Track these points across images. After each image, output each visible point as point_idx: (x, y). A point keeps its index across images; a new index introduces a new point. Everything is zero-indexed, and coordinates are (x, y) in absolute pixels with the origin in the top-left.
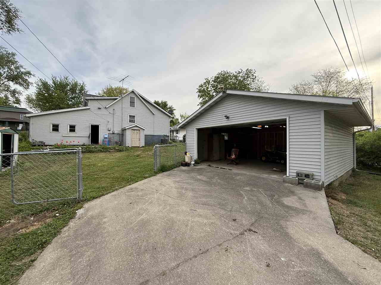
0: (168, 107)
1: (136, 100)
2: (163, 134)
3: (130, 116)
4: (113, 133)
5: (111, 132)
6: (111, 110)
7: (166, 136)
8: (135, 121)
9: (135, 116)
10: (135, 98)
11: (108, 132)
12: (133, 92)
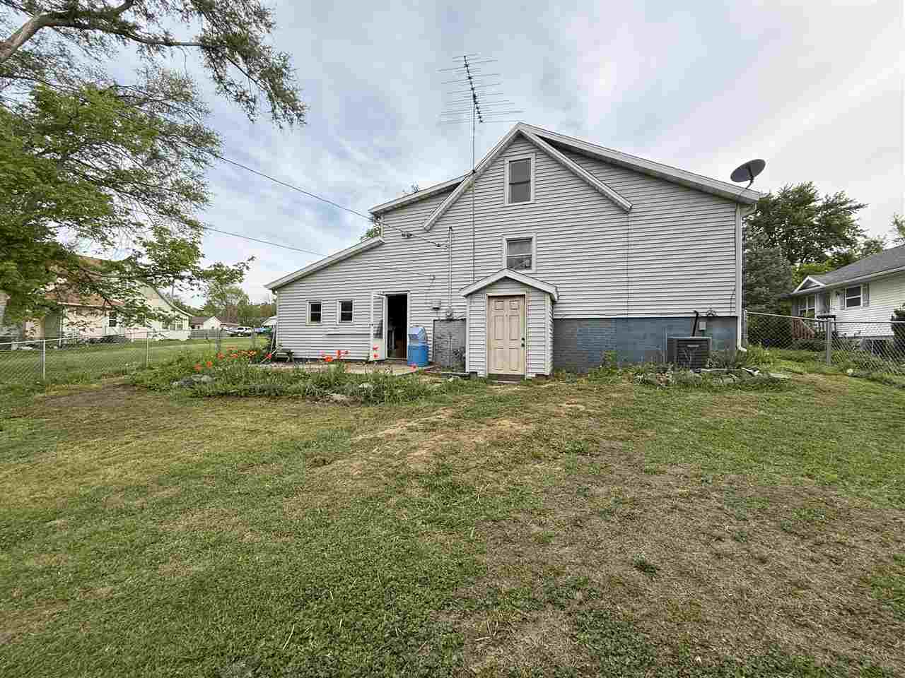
0: (819, 204)
1: (539, 171)
2: (686, 310)
3: (511, 242)
4: (450, 320)
5: (442, 315)
6: (441, 233)
7: (711, 318)
8: (534, 260)
9: (531, 239)
10: (533, 162)
11: (434, 316)
12: (520, 137)
